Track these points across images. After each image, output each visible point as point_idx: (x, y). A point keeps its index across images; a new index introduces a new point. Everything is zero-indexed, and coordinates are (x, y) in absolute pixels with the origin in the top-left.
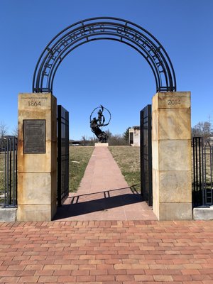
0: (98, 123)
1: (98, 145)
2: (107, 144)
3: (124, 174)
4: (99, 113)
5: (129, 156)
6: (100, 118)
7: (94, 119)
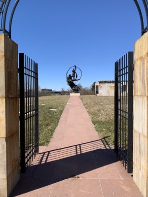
0: (72, 78)
1: (72, 94)
2: (79, 94)
3: (94, 123)
4: (73, 71)
5: (96, 104)
6: (74, 75)
7: (70, 75)
